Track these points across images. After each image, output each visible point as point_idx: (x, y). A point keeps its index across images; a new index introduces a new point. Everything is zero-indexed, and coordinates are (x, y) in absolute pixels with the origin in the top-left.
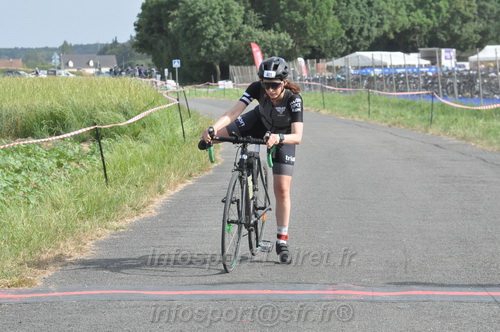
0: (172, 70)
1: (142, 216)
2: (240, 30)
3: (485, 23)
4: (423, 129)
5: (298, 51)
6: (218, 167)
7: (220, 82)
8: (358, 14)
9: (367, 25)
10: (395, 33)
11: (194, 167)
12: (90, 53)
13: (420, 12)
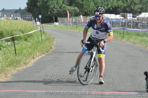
0: (39, 18)
1: (27, 66)
2: (62, 6)
3: (142, 5)
4: (121, 40)
5: (80, 13)
6: (53, 51)
7: (54, 23)
8: (101, 2)
11: (45, 50)
12: (11, 12)
13: (121, 1)
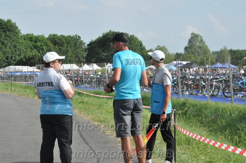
4: (33, 97)
9: (14, 55)
10: (26, 59)
13: (35, 50)
